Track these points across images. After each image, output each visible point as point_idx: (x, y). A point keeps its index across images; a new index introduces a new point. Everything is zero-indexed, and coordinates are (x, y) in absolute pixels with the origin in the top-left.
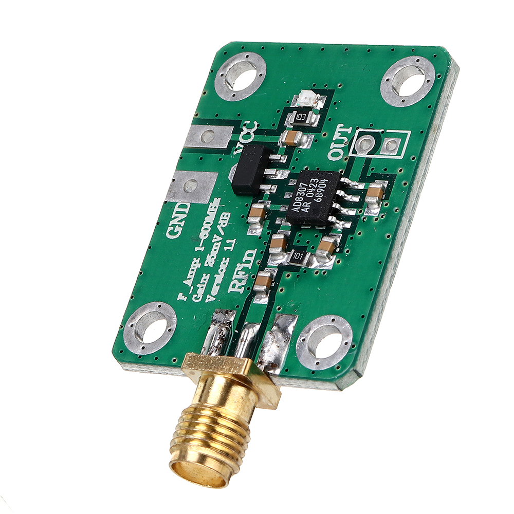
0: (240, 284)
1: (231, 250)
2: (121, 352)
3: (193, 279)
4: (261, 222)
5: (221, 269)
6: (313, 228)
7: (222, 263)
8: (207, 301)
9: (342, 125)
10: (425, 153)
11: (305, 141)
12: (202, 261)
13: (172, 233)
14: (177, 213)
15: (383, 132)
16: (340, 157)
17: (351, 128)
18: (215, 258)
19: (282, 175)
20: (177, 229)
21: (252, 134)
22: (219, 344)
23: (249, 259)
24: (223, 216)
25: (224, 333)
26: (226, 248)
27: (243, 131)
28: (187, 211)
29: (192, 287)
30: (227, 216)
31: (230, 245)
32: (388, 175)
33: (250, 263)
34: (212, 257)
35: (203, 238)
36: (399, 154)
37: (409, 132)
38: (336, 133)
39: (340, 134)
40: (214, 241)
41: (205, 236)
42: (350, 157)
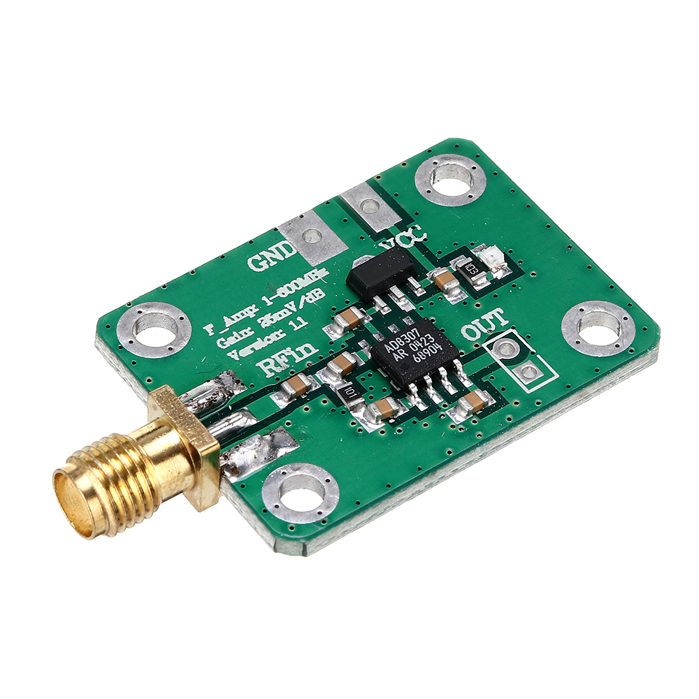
0: (274, 368)
1: (295, 330)
2: (108, 327)
3: (235, 322)
4: (346, 330)
5: (269, 337)
6: (388, 379)
7: (276, 333)
8: (229, 354)
9: (502, 312)
10: (554, 409)
11: (455, 294)
12: (259, 315)
13: (255, 263)
14: (277, 248)
15: (533, 353)
16: (473, 339)
17: (507, 322)
18: (273, 322)
19: (405, 304)
20: (264, 263)
21: (413, 242)
22: (203, 404)
23: (304, 352)
24: (317, 292)
25: (218, 399)
26: (291, 323)
27: (407, 231)
28: (288, 255)
29: (228, 329)
30: (320, 295)
31: (298, 323)
32: (502, 397)
33: (301, 357)
34: (272, 319)
35: (279, 295)
36: (529, 386)
37: (557, 376)
38: (490, 313)
39: (492, 318)
40: (287, 306)
41: (283, 294)
42: (482, 347)
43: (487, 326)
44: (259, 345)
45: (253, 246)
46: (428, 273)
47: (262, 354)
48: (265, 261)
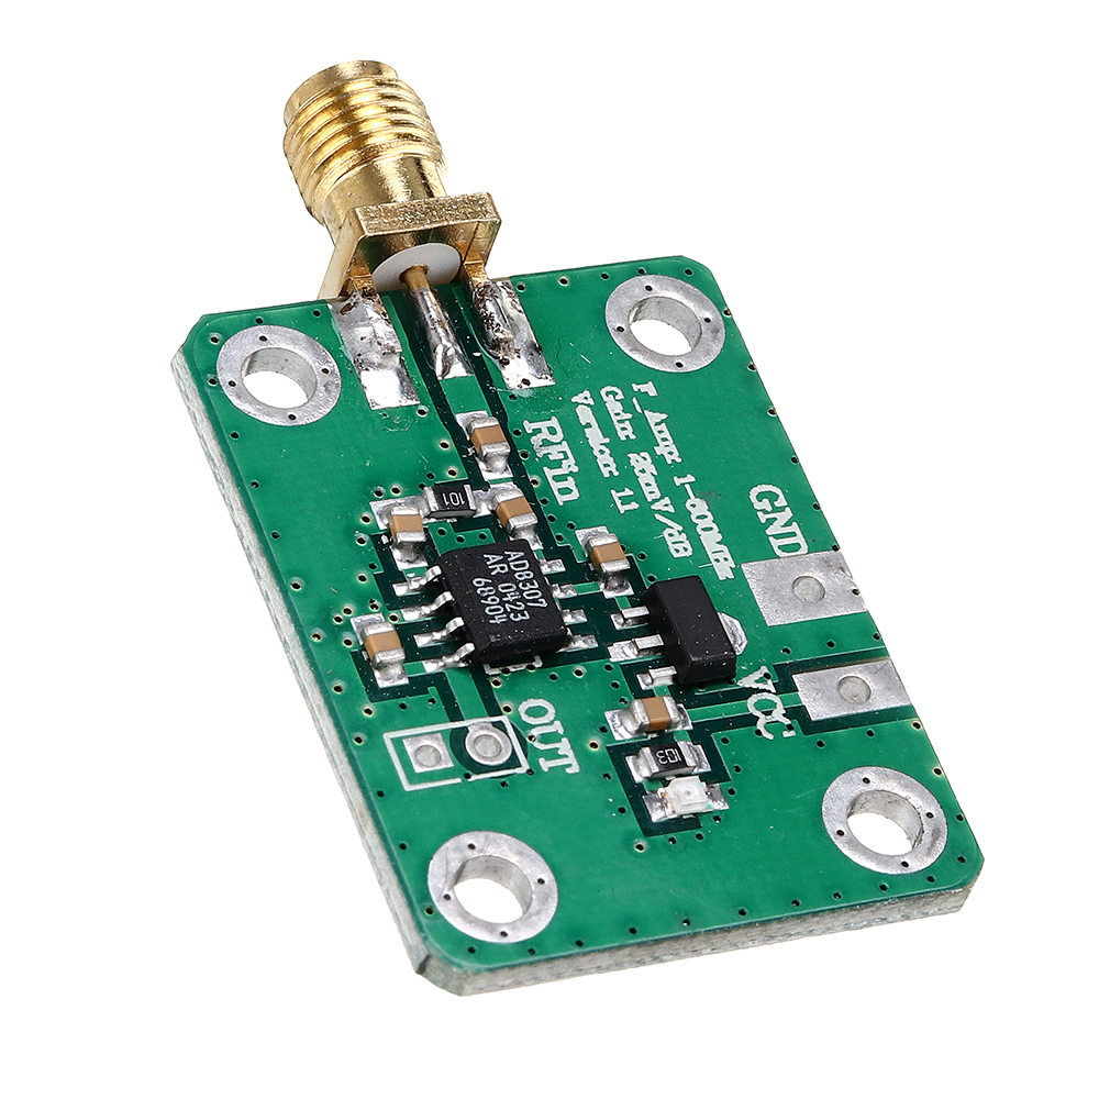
0: (540, 436)
1: (613, 491)
2: (689, 272)
3: (652, 425)
5: (607, 454)
7: (613, 466)
8: (587, 393)
9: (568, 770)
11: (626, 724)
12: (658, 461)
14: (794, 534)
15: (468, 776)
16: (522, 710)
17: (545, 769)
18: (636, 470)
19: (622, 652)
20: (766, 504)
21: (759, 714)
23: (562, 485)
24: (685, 549)
27: (784, 715)
28: (775, 543)
29: (639, 410)
30: (677, 550)
31: (625, 500)
32: (389, 698)
33: (554, 478)
34: (643, 471)
35: (693, 500)
36: (398, 743)
37: (408, 787)
38: (571, 754)
39: (560, 753)
40: (667, 500)
41: (693, 506)
42: (501, 714)
43: (545, 738)
44: (595, 437)
45: (807, 509)
46: (681, 705)
47: (574, 433)
48: (769, 509)
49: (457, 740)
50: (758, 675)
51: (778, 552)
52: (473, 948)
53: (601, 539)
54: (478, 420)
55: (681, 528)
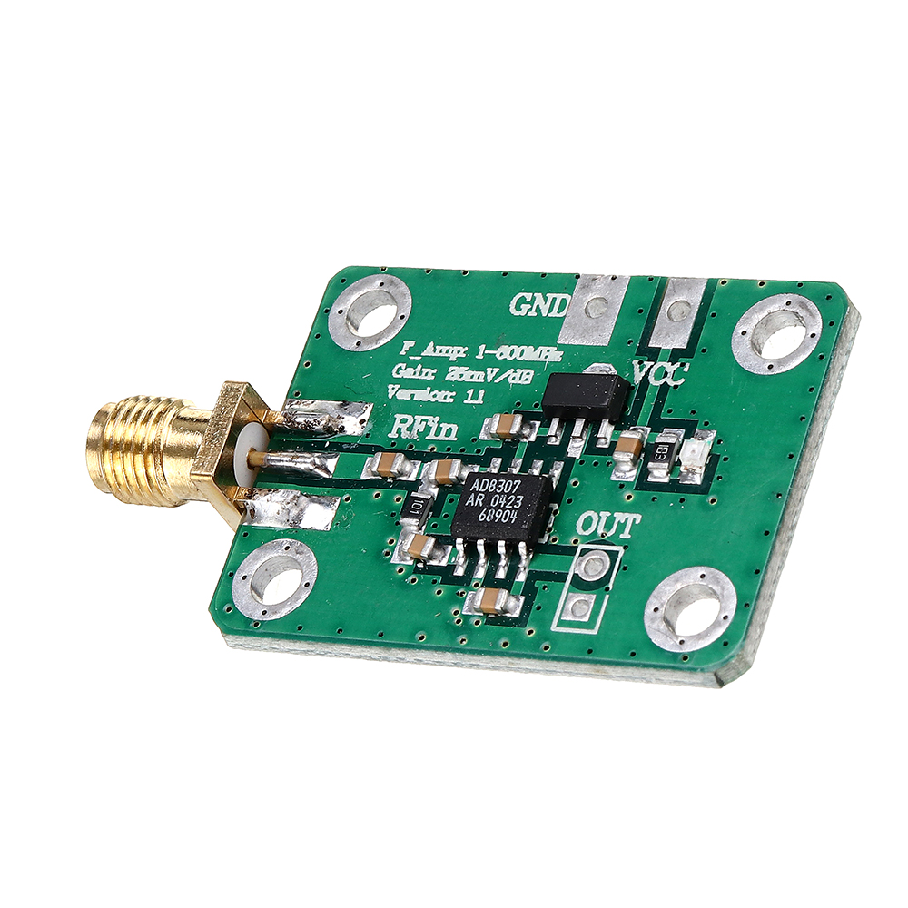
0: (403, 431)
1: (465, 402)
2: (343, 281)
3: (433, 355)
5: (438, 393)
7: (448, 393)
8: (390, 386)
9: (637, 523)
10: (562, 665)
11: (626, 471)
12: (459, 362)
14: (554, 299)
15: (607, 589)
16: (581, 532)
17: (629, 537)
18: (459, 380)
19: (576, 449)
20: (525, 307)
21: (663, 381)
22: (298, 423)
23: (443, 432)
24: (528, 374)
25: (316, 427)
27: (672, 365)
28: (554, 314)
29: (419, 358)
30: (526, 380)
31: (475, 397)
32: (528, 615)
33: (436, 435)
34: (461, 376)
35: (497, 353)
36: (561, 623)
37: (595, 632)
38: (627, 515)
39: (622, 522)
40: (489, 370)
41: (501, 354)
42: (577, 547)
43: (608, 526)
44: (422, 395)
45: (542, 282)
46: (632, 428)
47: (412, 407)
48: (529, 306)
49: (579, 584)
50: (637, 368)
51: (561, 315)
52: (725, 642)
53: (493, 425)
54: (371, 466)
55: (513, 370)
